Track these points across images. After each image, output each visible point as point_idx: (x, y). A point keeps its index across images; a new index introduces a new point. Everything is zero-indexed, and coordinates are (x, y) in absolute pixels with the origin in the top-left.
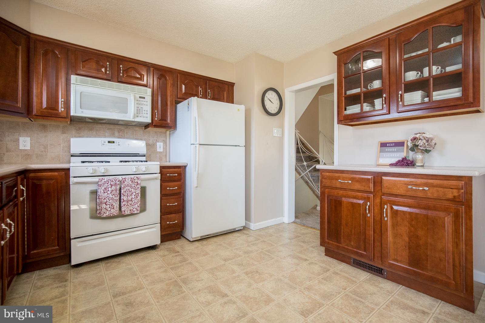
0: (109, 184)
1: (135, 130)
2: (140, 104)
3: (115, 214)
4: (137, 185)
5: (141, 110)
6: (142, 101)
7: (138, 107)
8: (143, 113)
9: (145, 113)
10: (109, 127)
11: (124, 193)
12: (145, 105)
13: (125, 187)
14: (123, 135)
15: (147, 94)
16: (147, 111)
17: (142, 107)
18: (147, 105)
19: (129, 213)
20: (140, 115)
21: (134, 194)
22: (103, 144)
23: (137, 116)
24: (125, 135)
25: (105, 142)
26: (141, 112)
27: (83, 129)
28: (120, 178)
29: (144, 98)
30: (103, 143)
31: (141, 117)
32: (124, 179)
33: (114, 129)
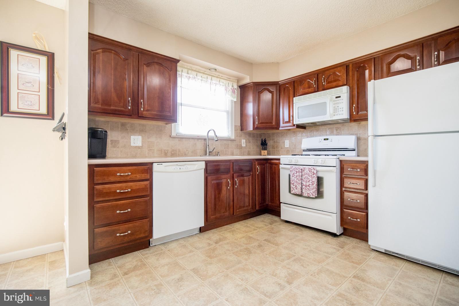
0: (295, 171)
1: (350, 126)
2: (336, 104)
3: (297, 193)
4: (313, 174)
5: (337, 109)
6: (338, 100)
7: (335, 107)
8: (339, 111)
9: (340, 111)
10: (330, 127)
11: (304, 180)
12: (340, 103)
13: (304, 175)
14: (340, 132)
15: (342, 92)
16: (343, 108)
17: (338, 105)
18: (342, 103)
19: (306, 195)
20: (336, 114)
21: (311, 181)
22: (320, 142)
23: (334, 115)
24: (342, 132)
25: (322, 140)
26: (337, 110)
27: (313, 131)
28: (302, 167)
29: (340, 97)
30: (320, 140)
31: (337, 115)
32: (304, 169)
33: (333, 128)
